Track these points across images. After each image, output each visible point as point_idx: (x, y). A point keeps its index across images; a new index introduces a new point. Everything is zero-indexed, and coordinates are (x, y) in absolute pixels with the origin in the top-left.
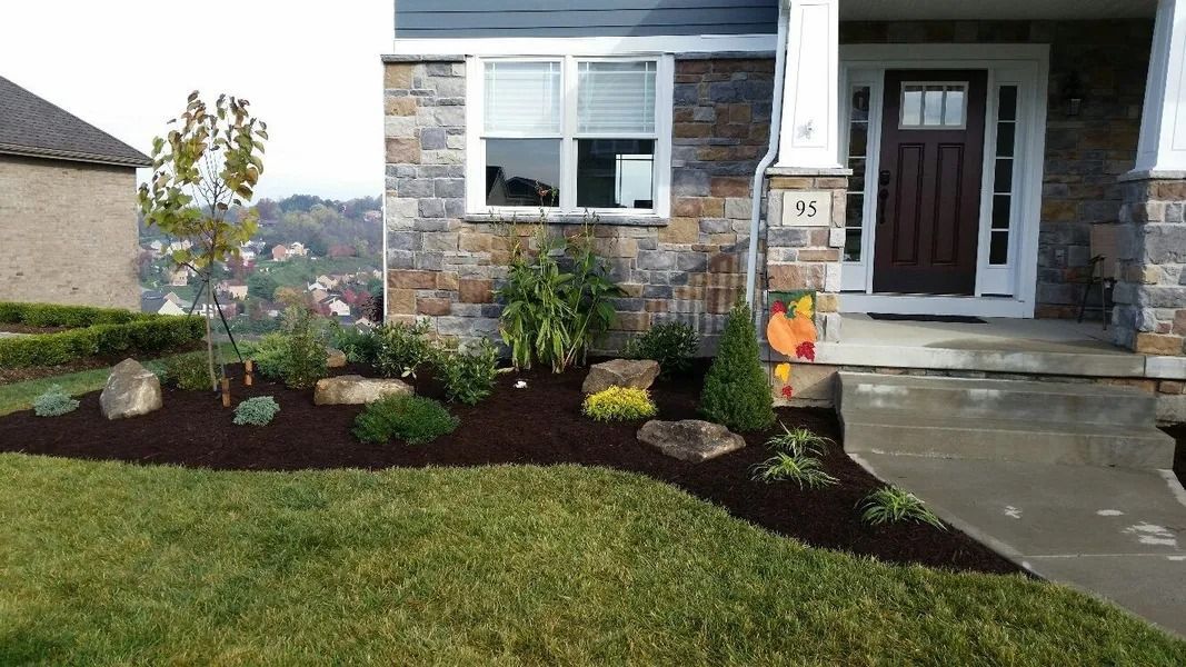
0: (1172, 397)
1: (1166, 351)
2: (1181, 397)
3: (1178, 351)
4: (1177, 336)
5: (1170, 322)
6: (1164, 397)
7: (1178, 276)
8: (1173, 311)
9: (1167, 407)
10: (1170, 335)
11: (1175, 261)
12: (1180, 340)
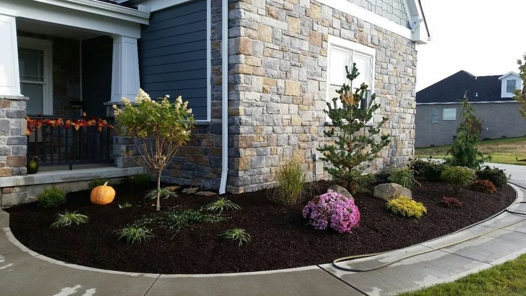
0: (8, 195)
1: (4, 175)
2: (12, 194)
3: (10, 174)
4: (9, 168)
5: (4, 162)
6: (5, 195)
7: (6, 141)
8: (6, 157)
9: (7, 199)
10: (5, 168)
11: (4, 134)
12: (10, 169)
